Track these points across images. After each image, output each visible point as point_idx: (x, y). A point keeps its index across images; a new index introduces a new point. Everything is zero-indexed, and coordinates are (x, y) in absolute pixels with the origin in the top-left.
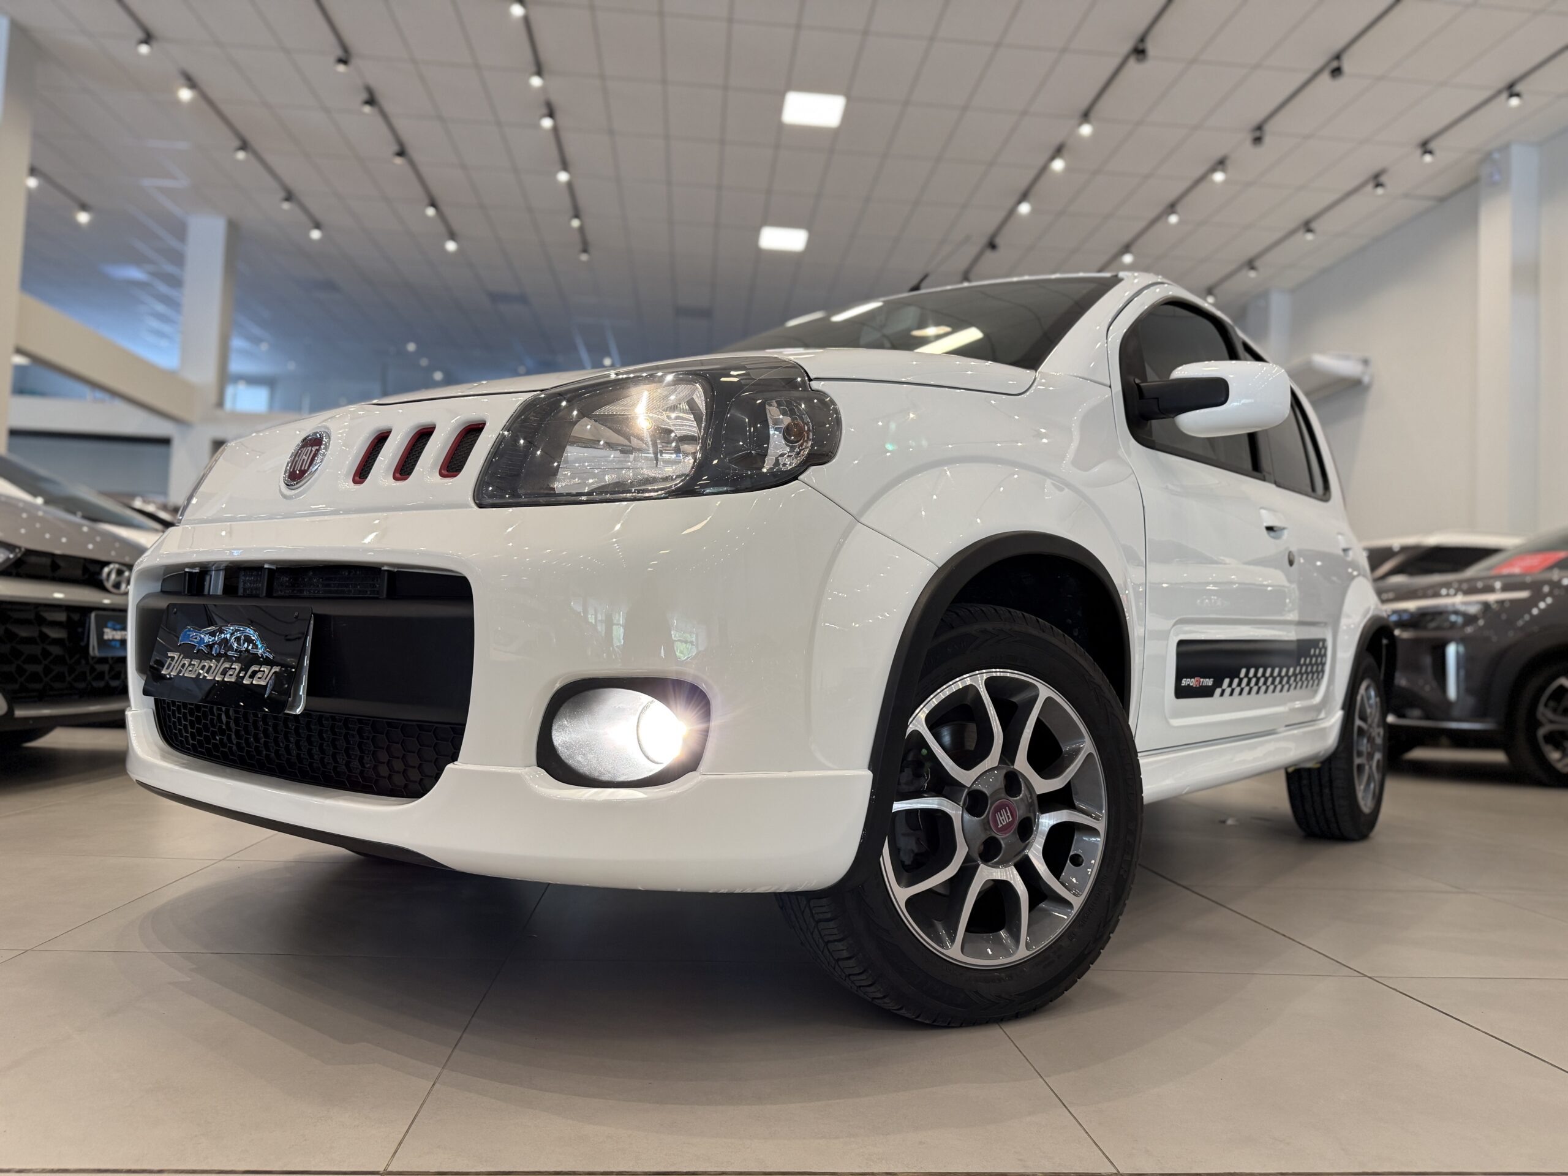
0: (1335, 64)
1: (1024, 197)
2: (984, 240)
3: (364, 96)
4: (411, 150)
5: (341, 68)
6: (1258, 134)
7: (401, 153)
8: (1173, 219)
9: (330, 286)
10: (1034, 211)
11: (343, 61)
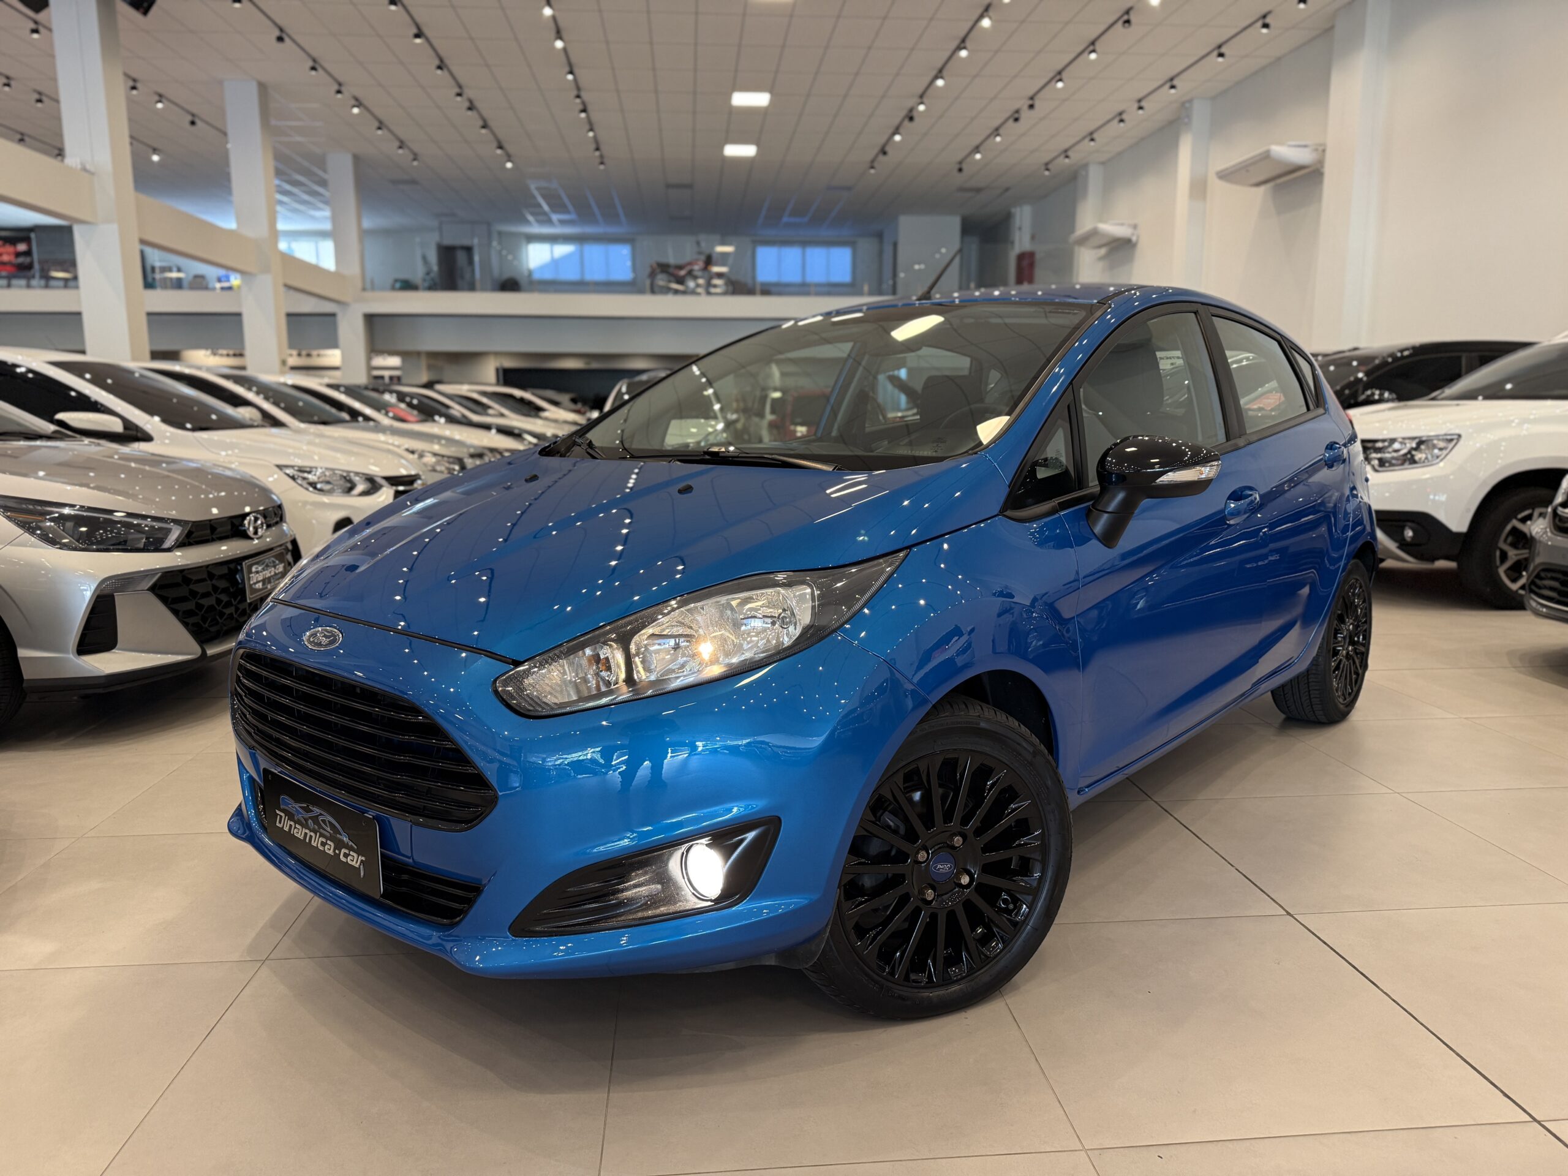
1: (896, 131)
2: (878, 148)
3: (467, 104)
4: (491, 123)
5: (459, 99)
6: (1030, 102)
7: (484, 127)
9: (413, 182)
11: (459, 95)
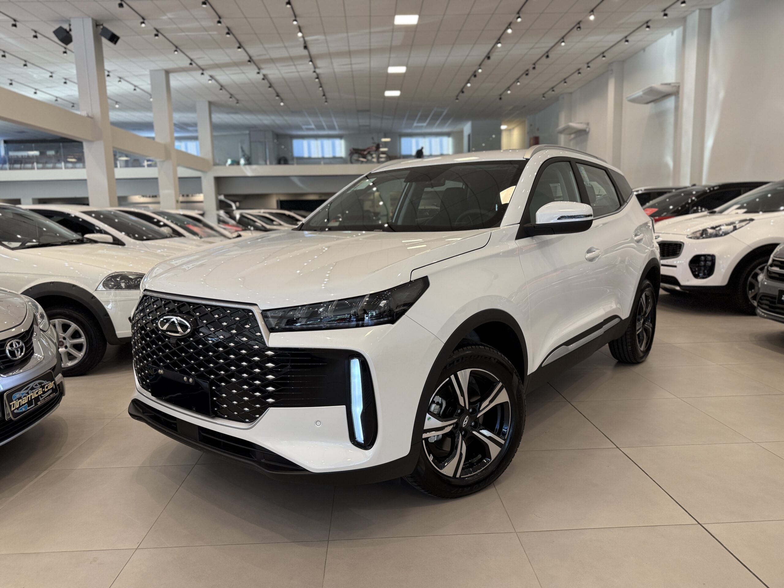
0: (546, 54)
2: (459, 90)
4: (273, 85)
7: (270, 87)
8: (518, 84)
10: (471, 85)
